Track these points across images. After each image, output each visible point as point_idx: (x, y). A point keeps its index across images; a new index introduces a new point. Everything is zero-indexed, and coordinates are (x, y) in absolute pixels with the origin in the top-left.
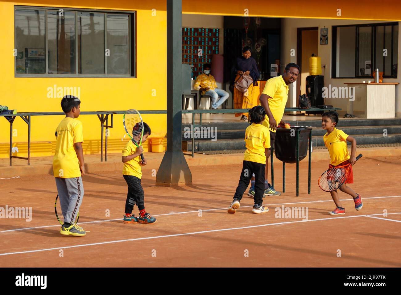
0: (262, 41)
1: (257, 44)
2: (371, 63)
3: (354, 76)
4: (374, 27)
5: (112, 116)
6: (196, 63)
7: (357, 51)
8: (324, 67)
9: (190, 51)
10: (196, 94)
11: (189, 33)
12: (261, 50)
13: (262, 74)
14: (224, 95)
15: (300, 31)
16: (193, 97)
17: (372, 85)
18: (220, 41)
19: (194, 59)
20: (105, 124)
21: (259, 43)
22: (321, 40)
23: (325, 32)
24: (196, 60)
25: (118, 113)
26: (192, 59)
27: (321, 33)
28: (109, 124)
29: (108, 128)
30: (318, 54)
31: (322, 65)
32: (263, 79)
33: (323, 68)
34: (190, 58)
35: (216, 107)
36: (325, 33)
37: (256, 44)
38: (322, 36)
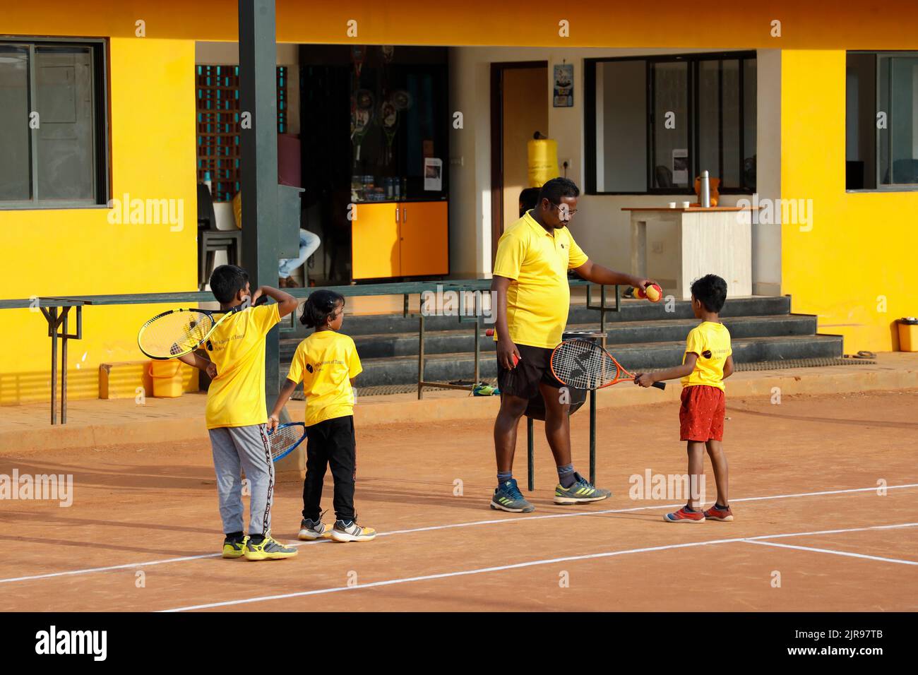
0: (401, 98)
1: (387, 107)
2: (686, 156)
3: (645, 190)
4: (693, 63)
5: (79, 309)
6: (229, 158)
7: (651, 125)
8: (566, 165)
9: (212, 126)
10: (234, 240)
11: (208, 80)
12: (396, 121)
13: (401, 183)
14: (307, 241)
15: (498, 71)
16: (226, 247)
17: (694, 214)
18: (289, 99)
19: (223, 148)
20: (60, 330)
21: (391, 103)
22: (555, 95)
23: (565, 74)
24: (227, 149)
25: (96, 304)
26: (218, 146)
27: (555, 77)
28: (72, 330)
29: (68, 340)
30: (547, 133)
31: (559, 160)
32: (404, 198)
33: (563, 168)
34: (213, 143)
35: (286, 273)
36: (565, 77)
37: (384, 106)
38: (559, 84)
